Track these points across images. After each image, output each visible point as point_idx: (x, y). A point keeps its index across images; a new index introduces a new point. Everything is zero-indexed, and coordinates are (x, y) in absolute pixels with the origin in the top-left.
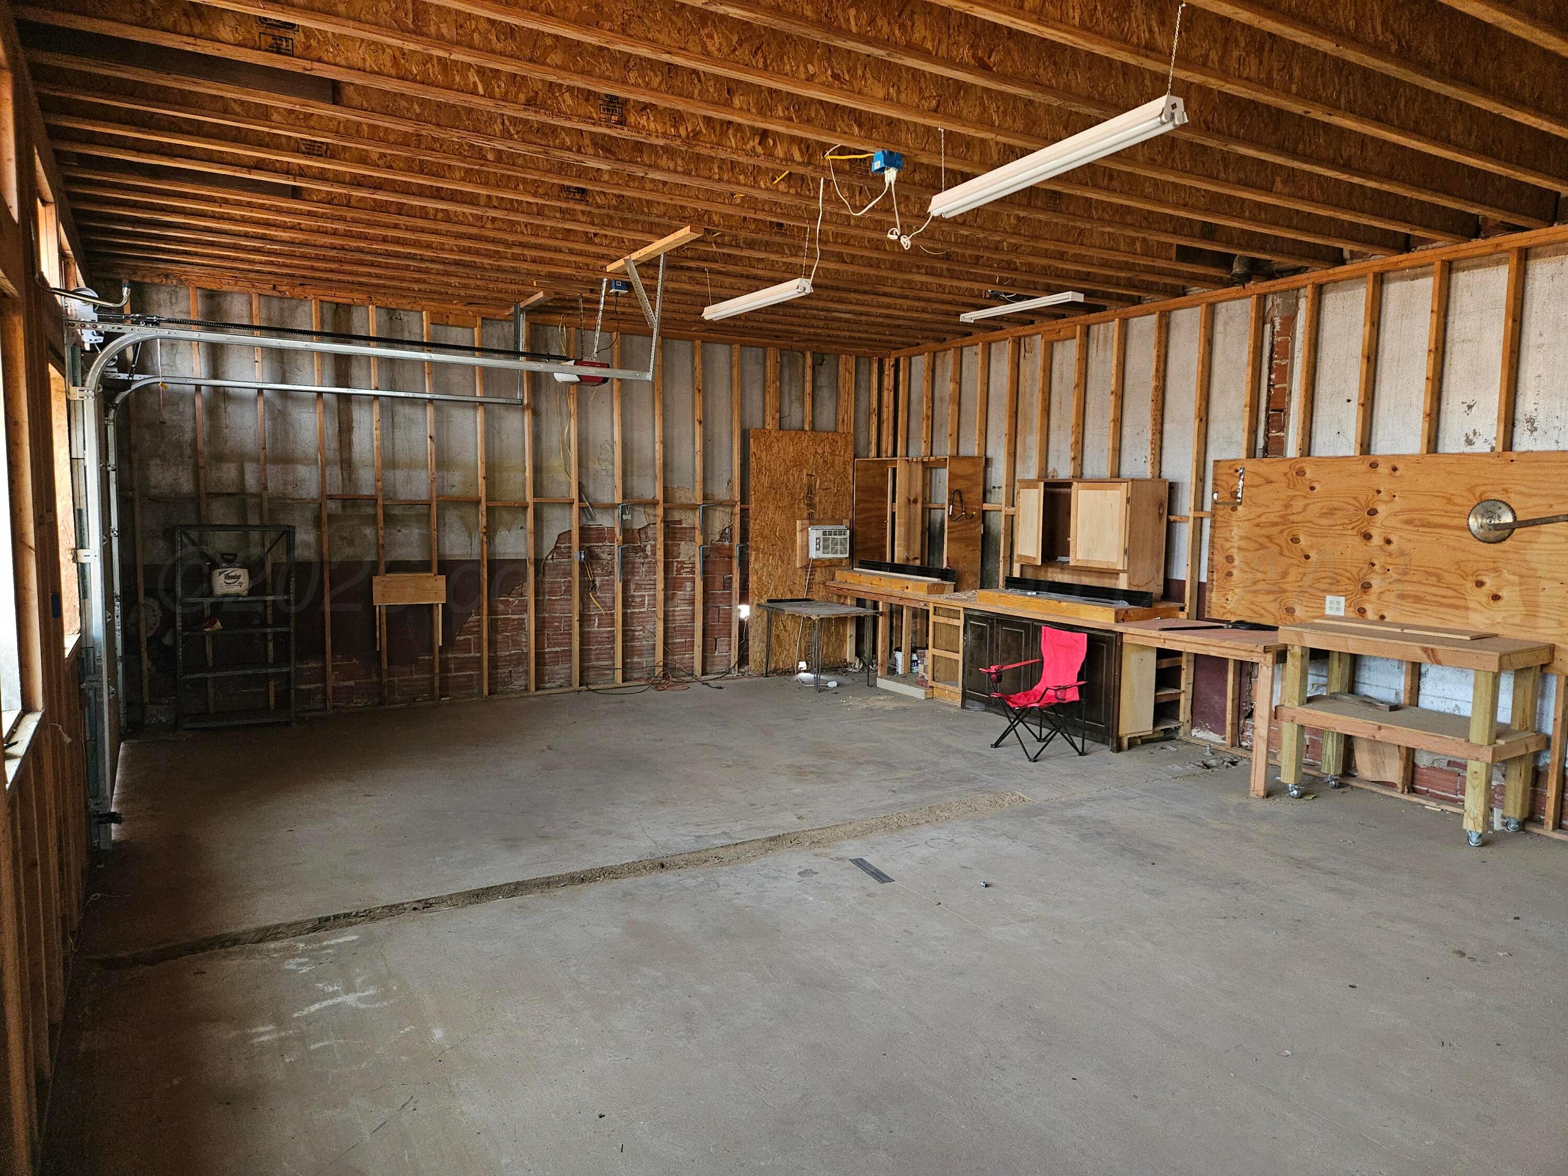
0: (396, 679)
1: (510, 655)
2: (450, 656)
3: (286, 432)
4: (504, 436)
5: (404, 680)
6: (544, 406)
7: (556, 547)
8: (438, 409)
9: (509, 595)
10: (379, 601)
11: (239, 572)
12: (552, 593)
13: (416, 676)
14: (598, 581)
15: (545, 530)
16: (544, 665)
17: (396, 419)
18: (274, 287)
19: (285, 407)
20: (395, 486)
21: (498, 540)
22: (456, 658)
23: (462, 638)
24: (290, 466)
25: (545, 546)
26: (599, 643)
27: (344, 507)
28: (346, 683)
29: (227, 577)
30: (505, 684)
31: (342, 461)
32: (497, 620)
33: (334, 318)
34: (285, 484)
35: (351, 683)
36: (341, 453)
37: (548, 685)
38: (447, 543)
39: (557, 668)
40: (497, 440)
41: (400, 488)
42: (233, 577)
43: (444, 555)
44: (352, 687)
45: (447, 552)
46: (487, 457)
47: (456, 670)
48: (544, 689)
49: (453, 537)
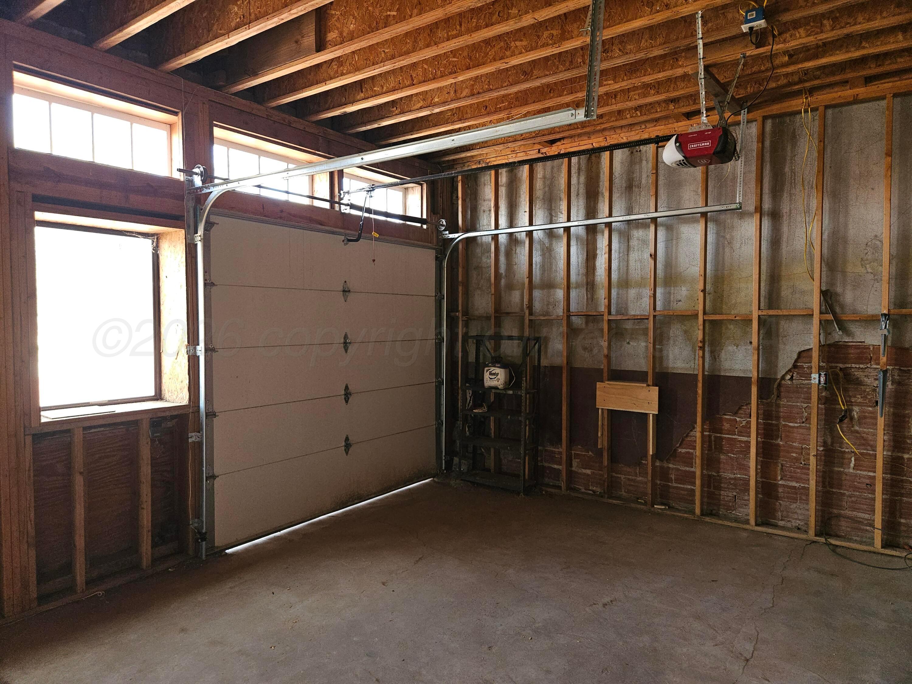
0: (623, 477)
1: (735, 479)
2: (671, 466)
3: (551, 264)
4: (737, 245)
5: (629, 479)
6: (785, 208)
7: (795, 366)
8: (669, 228)
9: (735, 414)
10: (600, 404)
11: (497, 370)
12: (790, 418)
13: (640, 479)
14: (856, 412)
15: (781, 346)
16: (777, 498)
17: (631, 243)
18: (539, 152)
19: (551, 244)
20: (626, 304)
21: (723, 355)
22: (678, 470)
23: (684, 451)
24: (552, 290)
25: (780, 364)
26: (856, 489)
27: (587, 323)
28: (584, 471)
29: (491, 374)
30: (728, 508)
31: (587, 284)
32: (722, 439)
33: (588, 165)
34: (548, 305)
35: (588, 472)
36: (587, 278)
37: (781, 523)
38: (671, 356)
39: (793, 506)
40: (727, 250)
41: (631, 305)
42: (494, 374)
43: (667, 368)
44: (588, 475)
45: (671, 365)
46: (716, 270)
47: (677, 480)
48: (775, 526)
49: (677, 351)
